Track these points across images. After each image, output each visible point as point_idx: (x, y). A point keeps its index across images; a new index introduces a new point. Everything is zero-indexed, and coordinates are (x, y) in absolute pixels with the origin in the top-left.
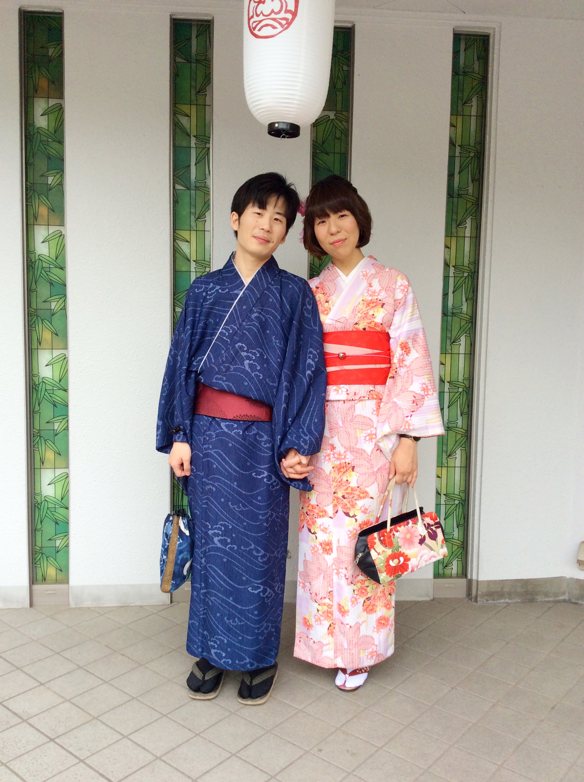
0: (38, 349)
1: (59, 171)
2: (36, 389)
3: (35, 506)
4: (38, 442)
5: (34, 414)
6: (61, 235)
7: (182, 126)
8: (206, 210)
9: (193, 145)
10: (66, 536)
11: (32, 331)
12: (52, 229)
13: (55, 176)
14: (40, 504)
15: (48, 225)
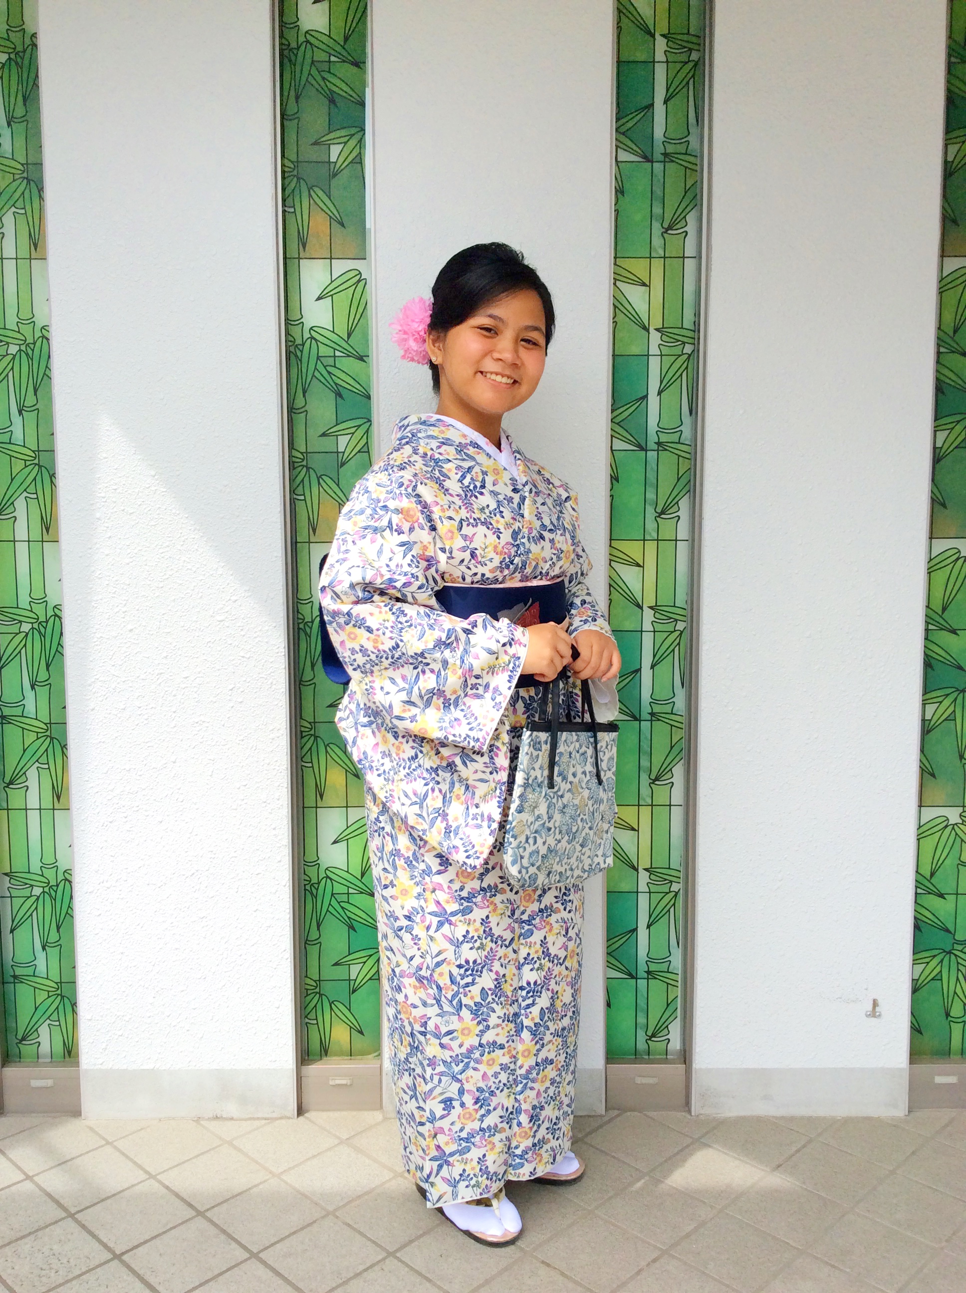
0: (309, 542)
1: (353, 131)
2: (306, 634)
3: (305, 890)
4: (310, 749)
5: (303, 688)
6: (359, 281)
7: (635, 13)
8: (689, 208)
9: (660, 56)
10: (371, 956)
11: (296, 501)
12: (340, 267)
13: (345, 143)
14: (316, 886)
15: (331, 258)
